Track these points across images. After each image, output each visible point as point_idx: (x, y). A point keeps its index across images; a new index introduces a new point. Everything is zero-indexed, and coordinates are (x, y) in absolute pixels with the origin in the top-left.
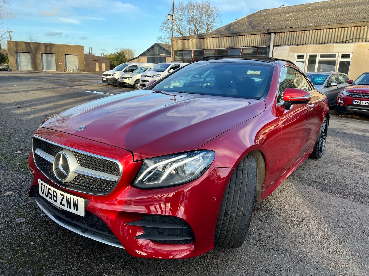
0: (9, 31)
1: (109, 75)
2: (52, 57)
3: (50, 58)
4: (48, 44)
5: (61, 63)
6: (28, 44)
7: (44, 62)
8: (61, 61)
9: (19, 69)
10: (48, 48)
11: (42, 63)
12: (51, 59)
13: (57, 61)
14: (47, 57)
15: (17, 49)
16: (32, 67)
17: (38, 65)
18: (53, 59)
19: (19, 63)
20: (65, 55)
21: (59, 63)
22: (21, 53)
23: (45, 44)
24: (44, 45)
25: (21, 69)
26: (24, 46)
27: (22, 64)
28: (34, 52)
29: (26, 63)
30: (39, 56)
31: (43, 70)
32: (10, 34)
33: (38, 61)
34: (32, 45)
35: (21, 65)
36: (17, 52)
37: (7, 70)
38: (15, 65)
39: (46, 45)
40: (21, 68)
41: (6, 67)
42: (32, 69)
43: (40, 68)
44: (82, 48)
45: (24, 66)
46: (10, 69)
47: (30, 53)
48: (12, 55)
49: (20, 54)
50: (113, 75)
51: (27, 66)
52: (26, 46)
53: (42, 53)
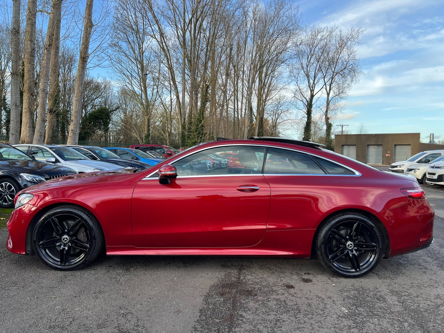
0: (342, 125)
1: (396, 167)
2: (378, 148)
4: (375, 135)
5: (389, 155)
8: (389, 152)
11: (368, 155)
13: (384, 152)
15: (343, 142)
18: (380, 150)
20: (395, 145)
21: (387, 155)
22: (347, 146)
23: (373, 135)
30: (364, 148)
32: (342, 128)
36: (343, 145)
47: (356, 145)
48: (338, 148)
49: (345, 148)
50: (400, 167)
53: (368, 145)
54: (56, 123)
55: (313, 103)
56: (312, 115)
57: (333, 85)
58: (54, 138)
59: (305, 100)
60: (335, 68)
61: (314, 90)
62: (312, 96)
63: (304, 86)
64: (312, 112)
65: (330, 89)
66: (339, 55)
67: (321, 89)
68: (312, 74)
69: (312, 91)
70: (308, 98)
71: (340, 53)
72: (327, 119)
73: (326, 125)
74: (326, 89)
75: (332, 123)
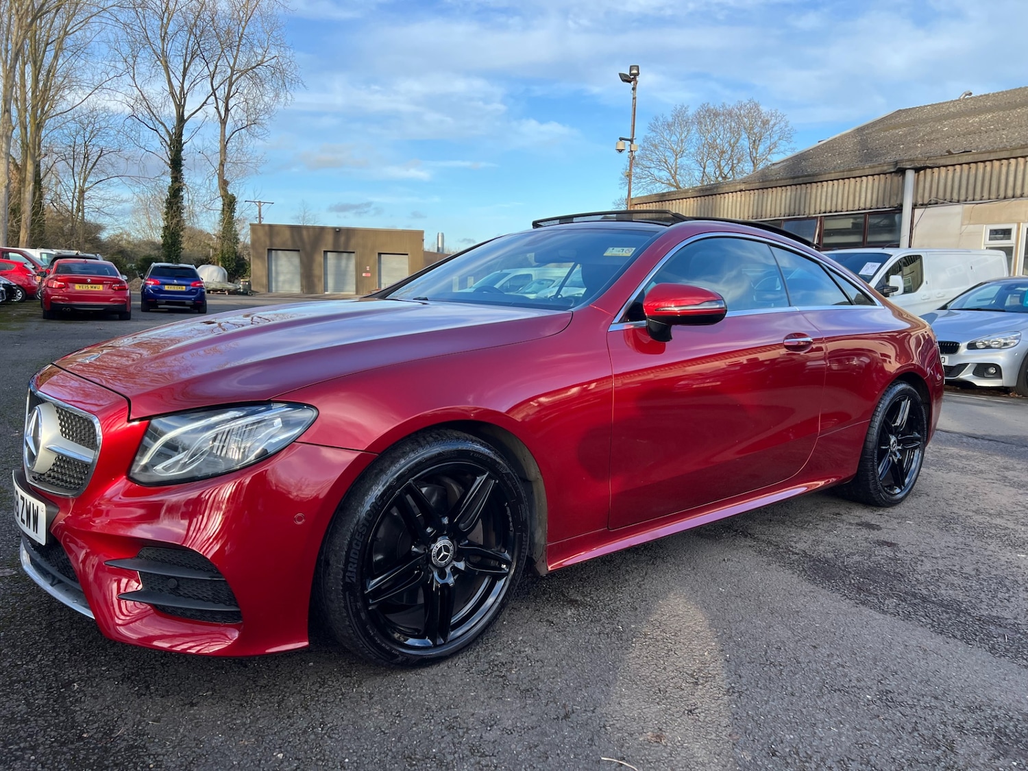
0: (260, 202)
2: (348, 259)
3: (344, 262)
4: (340, 229)
5: (369, 275)
6: (295, 229)
7: (329, 272)
8: (368, 268)
9: (274, 289)
10: (342, 239)
11: (326, 274)
12: (347, 266)
13: (360, 268)
14: (339, 259)
15: (272, 243)
16: (302, 286)
17: (316, 280)
18: (350, 264)
19: (274, 275)
20: (380, 254)
21: (364, 275)
22: (280, 252)
23: (334, 229)
24: (331, 232)
25: (277, 290)
26: (287, 233)
27: (281, 278)
28: (308, 247)
29: (288, 276)
30: (319, 258)
31: (326, 293)
32: (260, 209)
33: (317, 271)
34: (305, 233)
35: (277, 281)
36: (270, 250)
37: (245, 293)
38: (264, 281)
39: (338, 232)
40: (277, 286)
41: (243, 285)
42: (302, 290)
43: (320, 287)
44: (418, 236)
45: (284, 282)
46: (253, 292)
47: (299, 251)
48: (259, 256)
49: (276, 254)
51: (291, 282)
52: (292, 236)
53: (325, 252)
55: (184, 139)
56: (185, 171)
57: (232, 102)
59: (162, 130)
60: (235, 59)
61: (184, 106)
62: (181, 120)
64: (183, 162)
65: (227, 110)
66: (244, 28)
67: (203, 105)
69: (180, 107)
71: (246, 22)
72: (224, 184)
73: (221, 199)
74: (217, 108)
75: (235, 195)
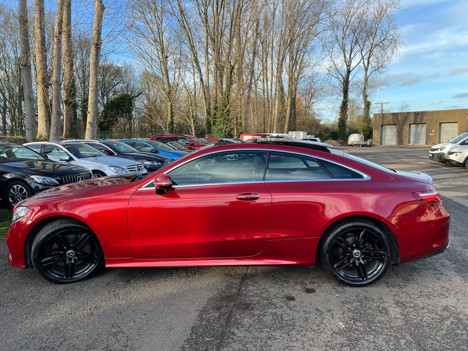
0: (382, 103)
1: (437, 149)
2: (422, 127)
3: (419, 129)
4: (418, 113)
5: (434, 134)
6: (395, 115)
8: (433, 131)
9: (383, 143)
10: (419, 117)
11: (410, 135)
12: (421, 131)
13: (428, 131)
14: (417, 128)
15: (383, 122)
16: (397, 141)
17: (404, 139)
18: (423, 129)
19: (383, 137)
20: (440, 123)
21: (431, 134)
22: (387, 126)
23: (415, 113)
24: (413, 114)
25: (384, 144)
26: (391, 117)
27: (387, 138)
28: (401, 123)
29: (390, 137)
30: (406, 128)
31: (409, 144)
32: (382, 106)
33: (405, 133)
34: (399, 116)
35: (385, 140)
36: (382, 125)
37: (370, 146)
38: (379, 140)
39: (417, 114)
40: (385, 142)
41: (370, 142)
42: (397, 143)
43: (406, 142)
45: (388, 140)
46: (374, 145)
47: (396, 125)
48: (377, 129)
49: (385, 128)
51: (392, 140)
52: (393, 118)
53: (410, 124)
54: (73, 115)
55: (349, 79)
56: (349, 93)
57: (371, 59)
58: (72, 131)
59: (340, 77)
60: (374, 39)
61: (350, 66)
62: (349, 72)
63: (340, 62)
64: (349, 90)
65: (368, 63)
66: (378, 25)
67: (359, 63)
68: (348, 48)
69: (349, 66)
70: (344, 74)
71: (380, 22)
72: (366, 96)
73: (364, 104)
74: (364, 64)
75: (371, 101)
